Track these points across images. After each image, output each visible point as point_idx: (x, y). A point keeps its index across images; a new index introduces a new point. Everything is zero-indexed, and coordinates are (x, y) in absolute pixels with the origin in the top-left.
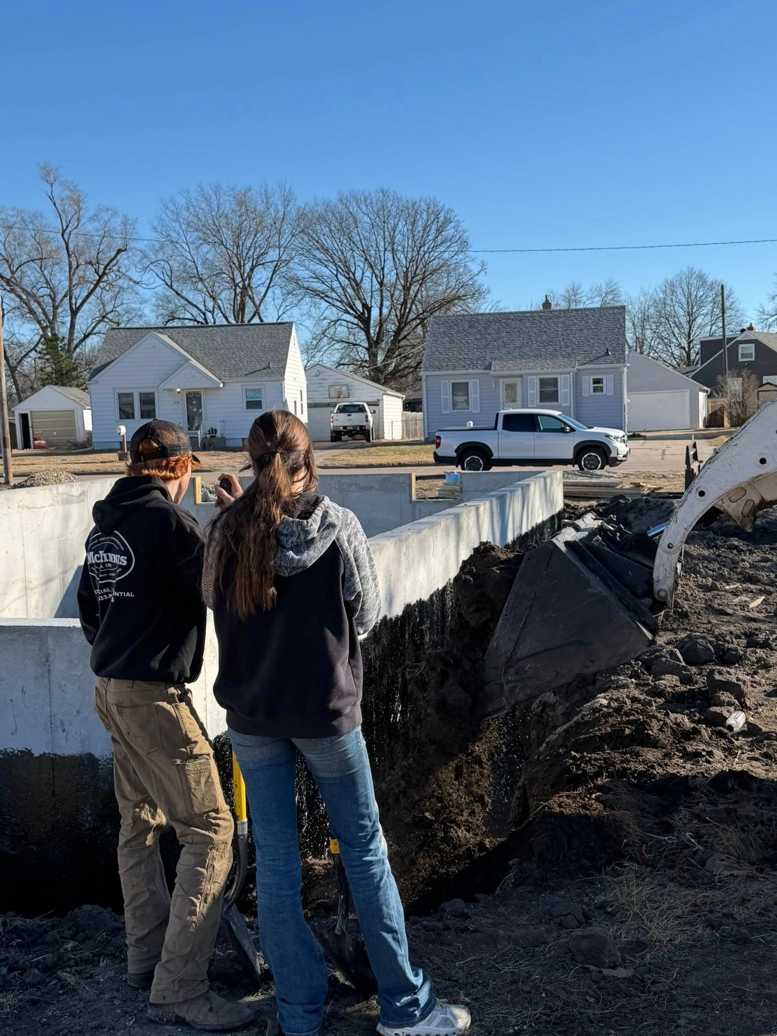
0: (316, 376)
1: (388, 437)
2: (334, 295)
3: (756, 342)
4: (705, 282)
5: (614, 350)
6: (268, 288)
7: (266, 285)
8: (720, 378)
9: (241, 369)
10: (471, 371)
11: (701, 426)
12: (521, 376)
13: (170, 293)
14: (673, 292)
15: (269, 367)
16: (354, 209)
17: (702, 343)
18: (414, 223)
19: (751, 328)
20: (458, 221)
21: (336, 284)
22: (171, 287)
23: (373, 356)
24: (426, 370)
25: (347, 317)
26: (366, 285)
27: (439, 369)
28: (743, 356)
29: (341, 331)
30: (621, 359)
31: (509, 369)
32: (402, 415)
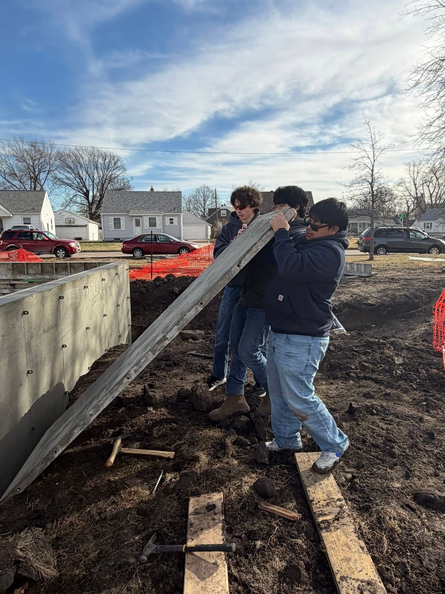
0: (60, 214)
1: (91, 239)
2: (75, 186)
3: (226, 210)
4: (209, 190)
5: (177, 208)
6: (45, 180)
7: (45, 179)
8: (215, 221)
9: (21, 209)
10: (121, 214)
11: (209, 238)
12: (141, 216)
13: (4, 181)
14: (199, 192)
15: (34, 209)
16: (81, 152)
17: (209, 209)
18: (105, 160)
19: (225, 205)
20: (122, 160)
21: (75, 182)
22: (5, 178)
23: (90, 209)
24: (103, 212)
25: (79, 193)
26: (87, 183)
27: (108, 212)
28: (223, 214)
29: (79, 200)
30: (180, 212)
31: (137, 213)
32: (98, 231)
